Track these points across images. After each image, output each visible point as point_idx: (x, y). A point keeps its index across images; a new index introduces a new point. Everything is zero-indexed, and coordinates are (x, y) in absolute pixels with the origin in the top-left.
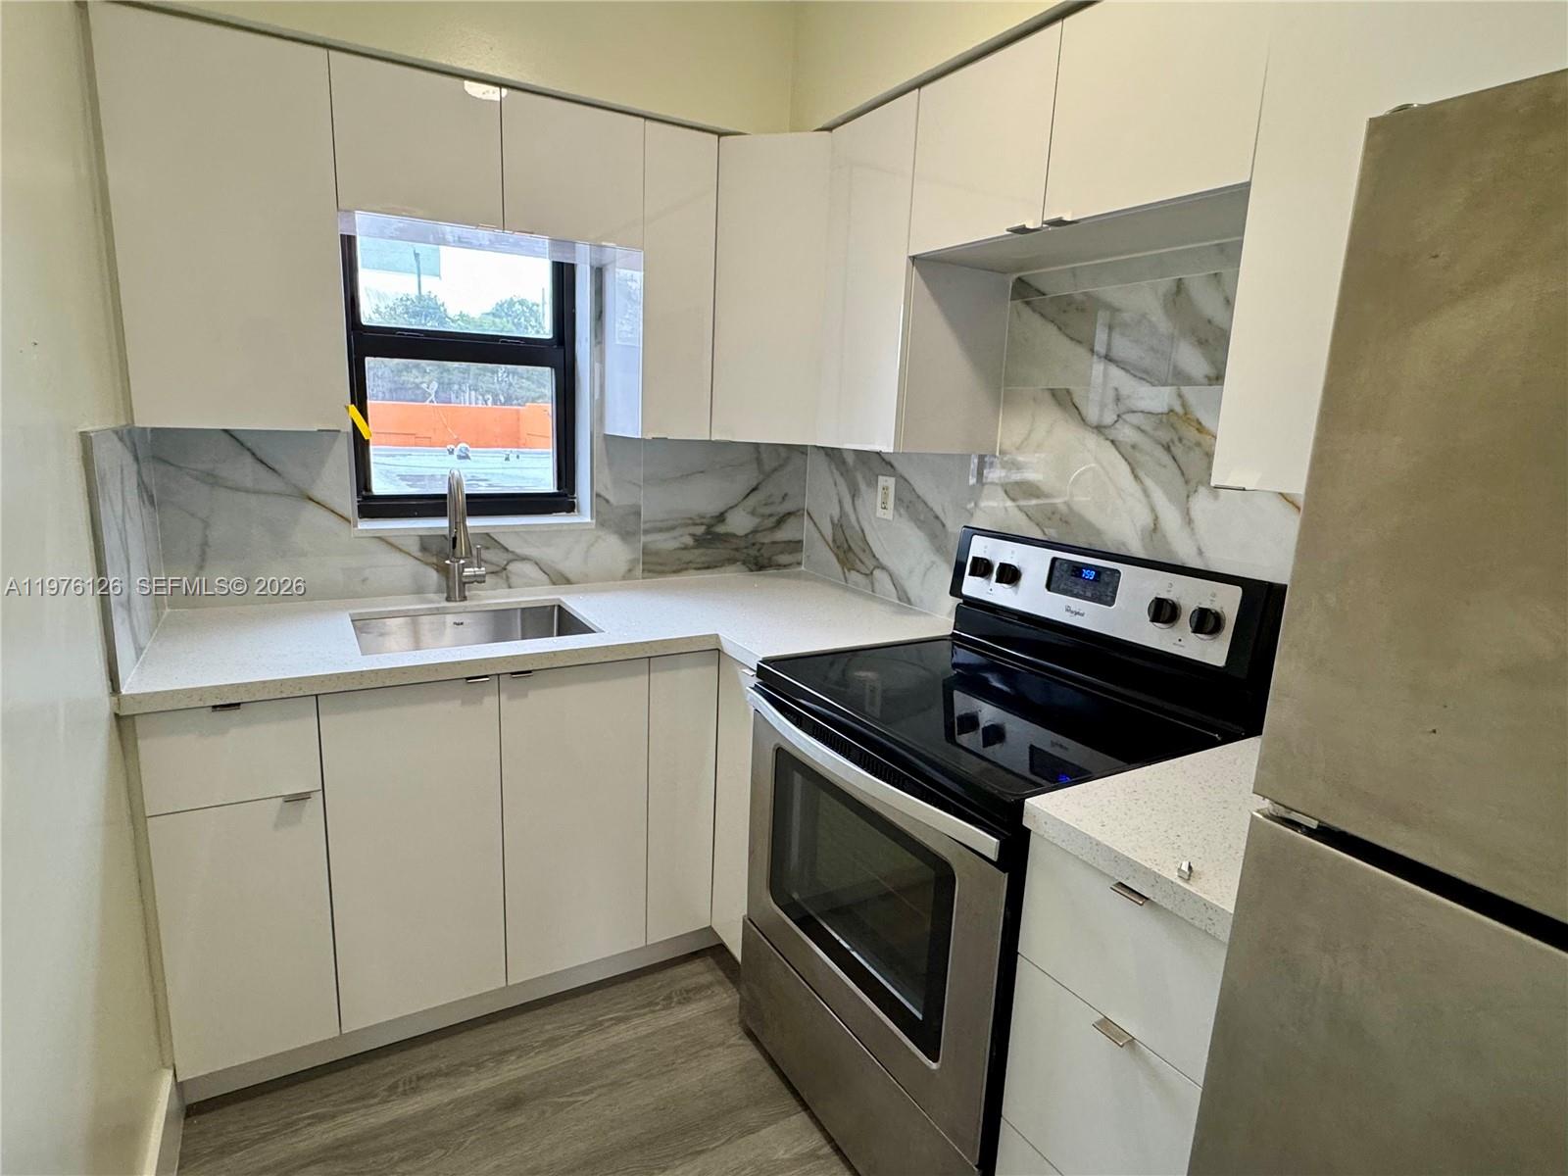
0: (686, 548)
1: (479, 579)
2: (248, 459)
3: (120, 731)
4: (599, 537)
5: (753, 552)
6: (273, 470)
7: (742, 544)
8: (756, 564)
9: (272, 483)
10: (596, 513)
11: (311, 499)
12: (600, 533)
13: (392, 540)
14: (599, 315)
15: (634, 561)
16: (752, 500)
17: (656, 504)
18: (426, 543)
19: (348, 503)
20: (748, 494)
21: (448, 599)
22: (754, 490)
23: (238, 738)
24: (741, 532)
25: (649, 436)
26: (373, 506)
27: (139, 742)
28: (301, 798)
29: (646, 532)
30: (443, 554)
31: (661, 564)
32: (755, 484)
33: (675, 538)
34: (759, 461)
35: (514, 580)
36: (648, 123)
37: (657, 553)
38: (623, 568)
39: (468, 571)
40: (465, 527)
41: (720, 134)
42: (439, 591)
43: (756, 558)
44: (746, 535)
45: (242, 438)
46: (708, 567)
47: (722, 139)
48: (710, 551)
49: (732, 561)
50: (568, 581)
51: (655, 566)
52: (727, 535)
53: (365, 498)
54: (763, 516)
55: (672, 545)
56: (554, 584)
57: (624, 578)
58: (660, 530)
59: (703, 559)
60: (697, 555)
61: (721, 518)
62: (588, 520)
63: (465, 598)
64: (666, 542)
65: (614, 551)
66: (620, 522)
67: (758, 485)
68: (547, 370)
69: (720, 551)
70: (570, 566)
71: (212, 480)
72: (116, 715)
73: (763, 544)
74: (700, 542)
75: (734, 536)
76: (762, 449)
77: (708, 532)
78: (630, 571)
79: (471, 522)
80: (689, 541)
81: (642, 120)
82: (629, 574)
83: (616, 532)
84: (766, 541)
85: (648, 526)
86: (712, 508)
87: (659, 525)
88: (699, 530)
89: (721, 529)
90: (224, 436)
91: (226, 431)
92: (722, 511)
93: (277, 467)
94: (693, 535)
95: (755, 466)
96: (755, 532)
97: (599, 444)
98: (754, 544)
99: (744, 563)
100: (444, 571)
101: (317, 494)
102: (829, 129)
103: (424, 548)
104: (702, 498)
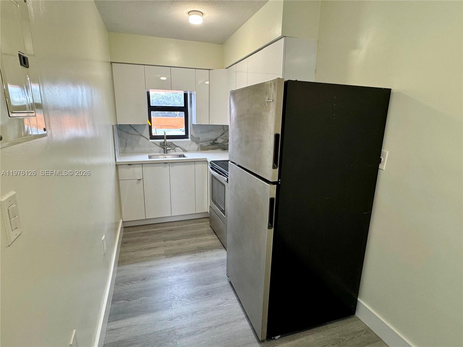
0: (209, 145)
1: (170, 150)
2: (133, 129)
3: (116, 167)
4: (192, 143)
5: (223, 147)
6: (136, 131)
7: (221, 145)
8: (224, 149)
9: (137, 133)
10: (191, 138)
11: (142, 136)
12: (192, 142)
13: (156, 143)
14: (191, 102)
15: (199, 148)
16: (222, 136)
17: (203, 137)
18: (161, 143)
19: (148, 136)
20: (222, 135)
21: (164, 153)
22: (223, 134)
23: (131, 169)
24: (220, 142)
25: (197, 124)
26: (152, 137)
27: (119, 169)
28: (140, 180)
29: (201, 142)
30: (163, 146)
31: (204, 148)
32: (223, 133)
33: (207, 143)
34: (224, 128)
35: (176, 151)
36: (196, 70)
37: (203, 146)
38: (197, 149)
39: (168, 148)
40: (166, 141)
41: (209, 70)
42: (163, 152)
43: (223, 148)
44: (221, 143)
45: (132, 126)
46: (214, 149)
47: (210, 70)
48: (214, 146)
49: (218, 148)
50: (186, 151)
51: (203, 149)
52: (217, 143)
53: (151, 136)
54: (225, 139)
55: (206, 145)
56: (184, 151)
57: (197, 151)
58: (204, 142)
59: (213, 148)
60: (211, 147)
61: (216, 140)
62: (190, 140)
63: (167, 153)
64: (205, 144)
65: (195, 146)
66: (196, 140)
67: (224, 133)
68: (184, 112)
69: (216, 146)
70: (187, 149)
71: (128, 133)
72: (116, 165)
73: (225, 145)
74: (212, 144)
75: (219, 143)
76: (224, 126)
77: (213, 142)
78: (198, 149)
79: (167, 140)
80: (209, 144)
81: (195, 69)
82: (198, 150)
83: (195, 142)
84: (225, 144)
85: (201, 141)
86: (214, 138)
87: (204, 141)
88: (212, 142)
89: (216, 142)
90: (129, 126)
91: (129, 125)
92: (216, 138)
93: (138, 131)
94: (210, 143)
95: (223, 129)
96: (223, 142)
97: (191, 126)
98: (223, 145)
99: (221, 149)
100: (164, 148)
101: (143, 135)
102: (227, 68)
103: (160, 145)
104: (212, 136)
